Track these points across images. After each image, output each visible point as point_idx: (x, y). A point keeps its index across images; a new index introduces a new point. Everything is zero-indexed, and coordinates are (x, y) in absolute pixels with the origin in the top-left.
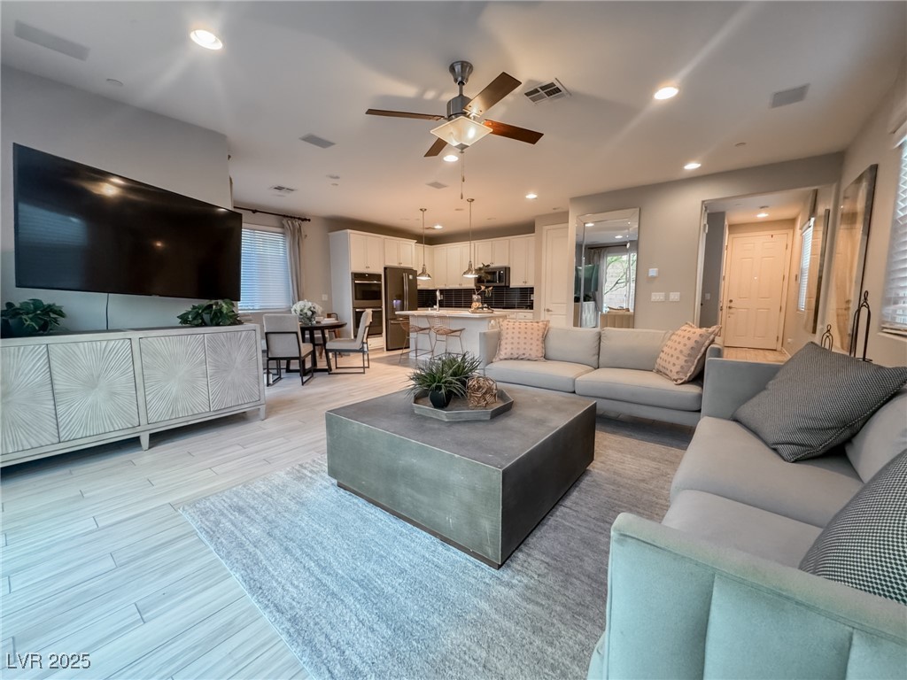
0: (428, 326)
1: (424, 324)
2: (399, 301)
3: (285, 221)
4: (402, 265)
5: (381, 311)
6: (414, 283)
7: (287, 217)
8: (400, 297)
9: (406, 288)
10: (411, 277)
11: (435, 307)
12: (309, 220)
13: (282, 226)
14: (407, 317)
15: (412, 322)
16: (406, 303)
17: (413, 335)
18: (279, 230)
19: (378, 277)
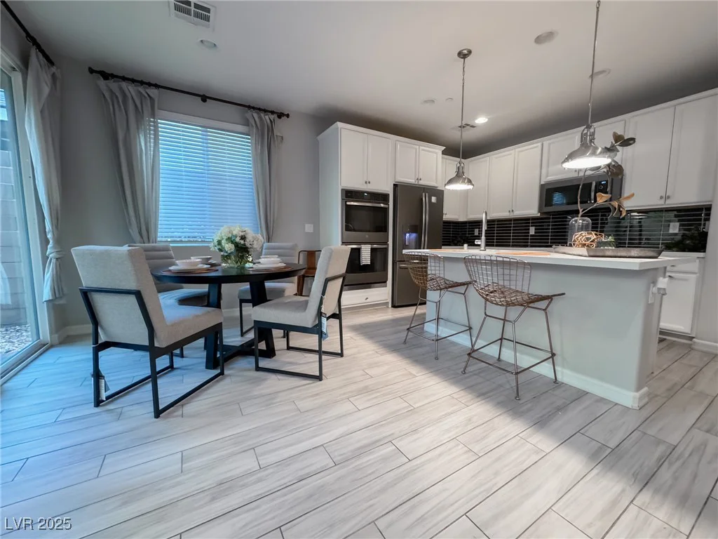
0: (466, 278)
1: (459, 274)
2: (414, 235)
3: (249, 114)
4: (421, 182)
5: (386, 249)
6: (438, 208)
7: (254, 108)
8: (416, 229)
9: (426, 217)
10: (434, 199)
11: (477, 242)
12: (288, 116)
13: (247, 123)
14: (424, 259)
15: (433, 269)
16: (425, 239)
17: (432, 295)
18: (241, 128)
19: (384, 197)
